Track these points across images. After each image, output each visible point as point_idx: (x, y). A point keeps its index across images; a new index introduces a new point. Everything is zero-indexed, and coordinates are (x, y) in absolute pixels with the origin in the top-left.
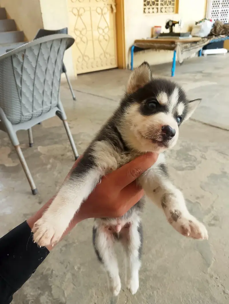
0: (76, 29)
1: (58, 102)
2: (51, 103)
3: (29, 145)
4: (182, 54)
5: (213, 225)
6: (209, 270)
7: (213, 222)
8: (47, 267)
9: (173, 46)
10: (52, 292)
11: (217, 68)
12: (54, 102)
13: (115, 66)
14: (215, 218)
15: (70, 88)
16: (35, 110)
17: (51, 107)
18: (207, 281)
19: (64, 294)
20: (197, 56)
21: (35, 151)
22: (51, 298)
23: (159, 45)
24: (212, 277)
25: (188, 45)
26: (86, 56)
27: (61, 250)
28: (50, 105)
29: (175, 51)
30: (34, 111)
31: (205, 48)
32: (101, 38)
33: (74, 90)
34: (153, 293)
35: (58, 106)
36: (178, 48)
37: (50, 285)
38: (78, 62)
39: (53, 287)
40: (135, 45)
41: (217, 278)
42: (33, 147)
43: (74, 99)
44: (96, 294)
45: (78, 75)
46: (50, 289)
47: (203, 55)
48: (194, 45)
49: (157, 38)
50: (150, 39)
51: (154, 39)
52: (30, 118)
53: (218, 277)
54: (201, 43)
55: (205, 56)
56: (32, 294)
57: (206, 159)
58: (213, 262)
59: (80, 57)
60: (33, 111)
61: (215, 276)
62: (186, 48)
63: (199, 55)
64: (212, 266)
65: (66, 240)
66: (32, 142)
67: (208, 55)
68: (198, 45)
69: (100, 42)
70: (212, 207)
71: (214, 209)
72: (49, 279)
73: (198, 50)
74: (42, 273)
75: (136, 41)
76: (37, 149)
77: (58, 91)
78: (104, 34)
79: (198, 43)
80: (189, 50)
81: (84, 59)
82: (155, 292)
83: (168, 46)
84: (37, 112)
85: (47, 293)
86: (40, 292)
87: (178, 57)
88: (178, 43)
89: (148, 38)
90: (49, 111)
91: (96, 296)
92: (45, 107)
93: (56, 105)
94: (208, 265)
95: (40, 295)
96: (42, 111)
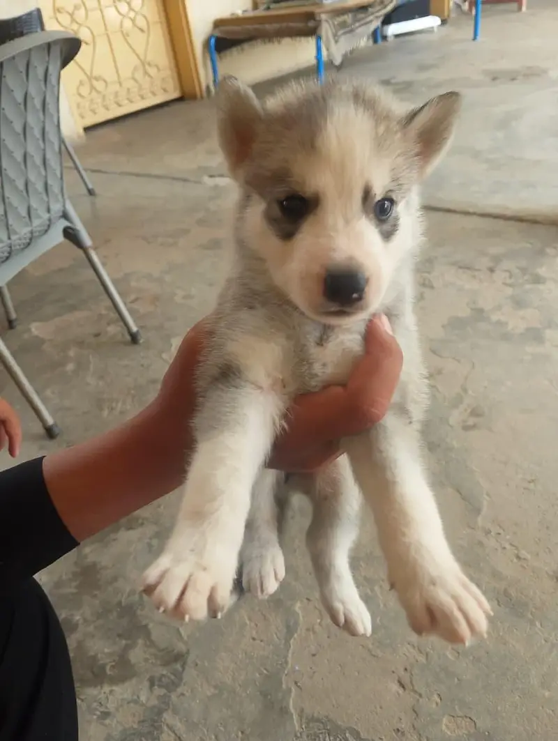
0: (57, 10)
1: (64, 206)
2: (49, 211)
3: (6, 324)
4: (336, 42)
5: (474, 427)
6: (480, 519)
7: (471, 421)
8: (128, 590)
9: (311, 24)
10: (154, 637)
11: (423, 68)
12: (56, 207)
13: (175, 95)
14: (475, 413)
15: (77, 168)
16: (16, 233)
17: (50, 220)
18: (481, 544)
19: (180, 635)
20: (371, 42)
21: (26, 336)
22: (152, 650)
23: (276, 26)
24: (488, 532)
25: (348, 18)
26: (97, 79)
27: (150, 546)
28: (46, 216)
29: (319, 38)
30: (14, 237)
31: (388, 20)
32: (128, 24)
33: (86, 170)
34: (372, 590)
35: (65, 216)
36: (326, 30)
37: (144, 623)
38: (80, 95)
39: (151, 626)
40: (217, 34)
41: (499, 534)
42: (19, 328)
43: (91, 192)
44: (250, 619)
45: (87, 129)
46: (145, 631)
47: (385, 38)
48: (361, 16)
49: (268, 8)
50: (251, 14)
51: (261, 12)
52: (6, 254)
53: (501, 531)
54: (378, 8)
55: (391, 39)
56: (106, 650)
57: (432, 287)
58: (485, 503)
59: (81, 83)
60: (9, 238)
61: (495, 530)
62: (343, 25)
63: (375, 41)
64: (485, 510)
65: (156, 523)
66: (13, 316)
67: (397, 36)
68: (372, 14)
69: (125, 36)
70: (465, 390)
71: (470, 392)
72: (139, 612)
73: (372, 27)
74: (120, 603)
75: (218, 24)
76: (29, 330)
77: (62, 178)
78: (132, 15)
79: (370, 10)
80: (352, 31)
81: (93, 88)
82: (376, 588)
83: (300, 25)
84: (20, 239)
85: (140, 642)
86: (124, 642)
87: (328, 50)
88: (323, 17)
89: (244, 11)
90: (46, 231)
91: (253, 624)
92: (36, 222)
93: (61, 214)
94: (478, 511)
95: (127, 648)
96: (32, 232)
